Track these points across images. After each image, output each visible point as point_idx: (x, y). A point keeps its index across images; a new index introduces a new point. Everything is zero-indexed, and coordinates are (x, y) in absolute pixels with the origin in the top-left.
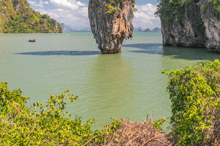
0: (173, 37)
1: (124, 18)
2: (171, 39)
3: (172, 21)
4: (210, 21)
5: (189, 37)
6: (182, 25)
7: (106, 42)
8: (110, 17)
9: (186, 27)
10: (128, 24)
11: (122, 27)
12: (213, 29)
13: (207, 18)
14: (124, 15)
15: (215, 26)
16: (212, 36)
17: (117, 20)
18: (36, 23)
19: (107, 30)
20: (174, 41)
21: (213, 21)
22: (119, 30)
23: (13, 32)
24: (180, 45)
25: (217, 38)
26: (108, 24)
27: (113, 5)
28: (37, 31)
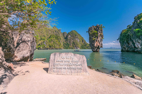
0: (125, 48)
1: (99, 41)
2: (124, 49)
3: (124, 42)
4: (135, 40)
5: (131, 48)
6: (128, 43)
7: (93, 49)
8: (94, 41)
9: (130, 44)
10: (101, 43)
11: (98, 44)
12: (138, 43)
13: (134, 39)
14: (98, 40)
15: (138, 42)
16: (137, 46)
17: (96, 42)
18: (88, 46)
19: (93, 45)
20: (125, 50)
21: (137, 40)
22: (97, 45)
23: (83, 49)
24: (128, 51)
25: (140, 47)
26: (93, 43)
27: (95, 38)
28: (88, 49)
